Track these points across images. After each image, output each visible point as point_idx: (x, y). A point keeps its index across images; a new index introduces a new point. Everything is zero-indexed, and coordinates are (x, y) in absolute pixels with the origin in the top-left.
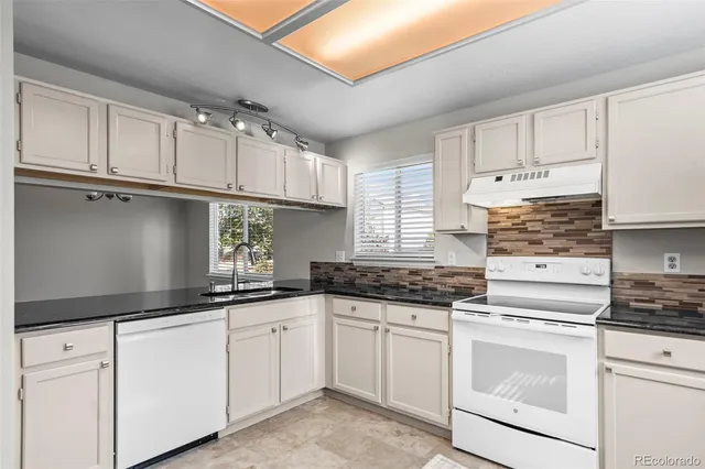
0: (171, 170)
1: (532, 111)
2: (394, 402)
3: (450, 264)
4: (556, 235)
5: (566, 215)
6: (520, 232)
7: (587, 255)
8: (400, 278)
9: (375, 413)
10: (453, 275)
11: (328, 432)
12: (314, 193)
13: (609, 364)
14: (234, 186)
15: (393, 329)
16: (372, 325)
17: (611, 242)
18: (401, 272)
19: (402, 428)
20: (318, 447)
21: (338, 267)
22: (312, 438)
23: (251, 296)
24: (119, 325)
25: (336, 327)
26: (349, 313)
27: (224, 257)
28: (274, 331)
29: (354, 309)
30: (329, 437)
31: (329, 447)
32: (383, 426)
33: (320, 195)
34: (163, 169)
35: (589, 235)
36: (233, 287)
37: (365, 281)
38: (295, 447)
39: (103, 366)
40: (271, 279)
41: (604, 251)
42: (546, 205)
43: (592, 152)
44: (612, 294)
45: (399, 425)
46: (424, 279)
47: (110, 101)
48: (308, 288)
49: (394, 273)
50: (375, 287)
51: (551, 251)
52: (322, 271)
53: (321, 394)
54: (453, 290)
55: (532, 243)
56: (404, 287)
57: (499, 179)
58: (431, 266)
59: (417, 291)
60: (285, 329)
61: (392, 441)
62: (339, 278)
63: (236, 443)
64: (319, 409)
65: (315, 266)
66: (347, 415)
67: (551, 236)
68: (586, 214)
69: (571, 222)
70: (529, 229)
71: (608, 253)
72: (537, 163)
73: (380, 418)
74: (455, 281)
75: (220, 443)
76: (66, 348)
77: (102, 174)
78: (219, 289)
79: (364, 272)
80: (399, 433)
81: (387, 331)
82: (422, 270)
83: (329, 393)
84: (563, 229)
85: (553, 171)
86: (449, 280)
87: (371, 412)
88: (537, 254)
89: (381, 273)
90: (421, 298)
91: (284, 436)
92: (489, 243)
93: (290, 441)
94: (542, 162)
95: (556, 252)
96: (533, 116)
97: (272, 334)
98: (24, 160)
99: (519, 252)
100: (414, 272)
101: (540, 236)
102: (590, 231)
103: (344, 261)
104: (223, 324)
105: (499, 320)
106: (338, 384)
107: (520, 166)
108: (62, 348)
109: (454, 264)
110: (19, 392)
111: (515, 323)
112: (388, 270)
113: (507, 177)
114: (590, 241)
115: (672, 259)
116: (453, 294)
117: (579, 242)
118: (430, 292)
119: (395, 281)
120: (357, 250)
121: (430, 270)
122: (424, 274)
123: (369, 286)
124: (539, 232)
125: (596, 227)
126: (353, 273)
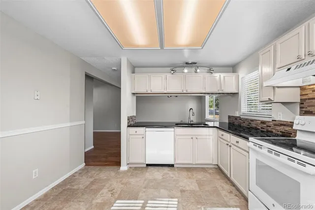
1: (308, 22)
3: (279, 119)
8: (257, 125)
12: (219, 89)
15: (232, 146)
18: (258, 122)
20: (195, 182)
21: (236, 118)
22: (197, 178)
25: (219, 142)
27: (211, 113)
28: (192, 138)
29: (222, 135)
30: (203, 180)
33: (222, 89)
36: (189, 122)
37: (244, 125)
38: (189, 178)
39: (142, 137)
46: (267, 126)
50: (248, 128)
52: (231, 119)
56: (259, 129)
57: (289, 69)
58: (270, 120)
59: (264, 131)
60: (196, 138)
63: (176, 170)
65: (229, 117)
74: (282, 128)
76: (136, 132)
77: (149, 92)
79: (244, 121)
80: (231, 192)
82: (266, 122)
87: (229, 180)
89: (250, 122)
92: (301, 108)
96: (309, 24)
100: (263, 122)
103: (238, 116)
112: (253, 121)
113: (293, 67)
118: (270, 133)
119: (255, 126)
120: (242, 111)
121: (269, 122)
122: (267, 124)
123: (246, 127)
126: (240, 121)
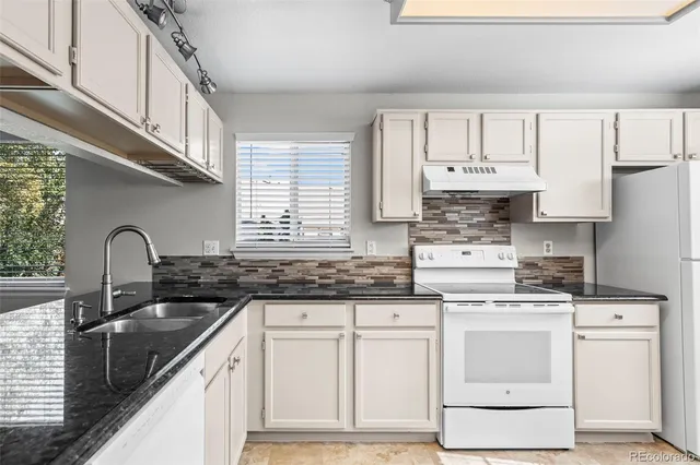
3: (369, 254)
4: (470, 226)
5: (477, 208)
6: (440, 223)
7: (493, 242)
8: (308, 272)
10: (373, 264)
13: (581, 333)
16: (335, 333)
17: (510, 232)
18: (307, 264)
29: (305, 316)
35: (494, 225)
37: (253, 278)
41: (505, 239)
42: (463, 198)
46: (339, 271)
49: (298, 267)
51: (467, 240)
52: (176, 269)
54: (372, 281)
55: (450, 232)
56: (313, 282)
57: (451, 169)
58: (348, 256)
59: (329, 285)
67: (466, 226)
68: (495, 208)
69: (482, 214)
70: (448, 219)
71: (508, 241)
74: (375, 271)
79: (252, 267)
82: (335, 262)
84: (475, 220)
86: (368, 271)
88: (454, 242)
89: (279, 268)
90: (334, 293)
99: (440, 241)
100: (322, 265)
101: (458, 226)
102: (495, 222)
103: (217, 254)
105: (492, 307)
109: (375, 254)
111: (508, 308)
112: (290, 263)
113: (459, 169)
114: (496, 231)
115: (548, 246)
116: (372, 285)
117: (487, 232)
119: (299, 276)
120: (240, 238)
121: (346, 261)
122: (339, 266)
123: (261, 284)
124: (456, 222)
125: (500, 219)
126: (234, 269)
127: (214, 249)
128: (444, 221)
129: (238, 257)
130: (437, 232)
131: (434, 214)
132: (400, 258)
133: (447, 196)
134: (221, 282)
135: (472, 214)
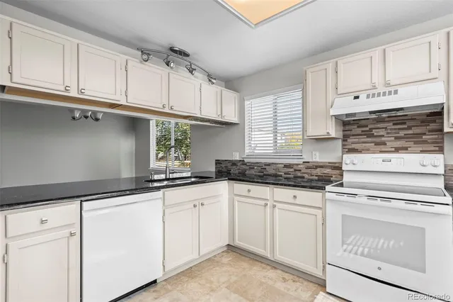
0: (124, 93)
1: (384, 47)
2: (279, 257)
3: (314, 160)
4: (397, 138)
5: (405, 123)
6: (367, 137)
7: (422, 152)
8: (278, 170)
9: (265, 264)
10: (317, 167)
11: (234, 278)
12: (219, 113)
14: (167, 106)
15: (278, 205)
16: (263, 203)
17: (443, 142)
18: (278, 166)
19: (286, 276)
20: (228, 291)
21: (234, 163)
22: (224, 283)
23: (178, 182)
24: (84, 203)
25: (236, 203)
26: (246, 194)
28: (195, 206)
29: (249, 191)
30: (235, 282)
31: (236, 291)
32: (272, 273)
33: (223, 115)
34: (118, 92)
35: (424, 137)
36: (166, 176)
37: (253, 172)
38: (213, 290)
39: (71, 234)
40: (189, 171)
41: (437, 149)
42: (389, 117)
43: (435, 73)
44: (445, 180)
45: (284, 274)
46: (295, 170)
47: (80, 42)
48: (214, 176)
49: (273, 167)
50: (259, 176)
51: (393, 149)
52: (223, 166)
53: (226, 249)
54: (317, 178)
55: (377, 144)
56: (281, 176)
57: (357, 97)
58: (301, 161)
59: (290, 178)
60: (202, 204)
61: (280, 285)
62: (234, 170)
63: (169, 287)
64: (226, 260)
65: (218, 162)
66: (245, 265)
67: (393, 138)
68: (422, 122)
69: (409, 128)
70: (375, 134)
71: (441, 150)
72: (388, 85)
73: (269, 267)
74: (319, 171)
75: (158, 287)
76: (42, 222)
77: (74, 93)
78: (156, 177)
79: (252, 166)
80: (284, 280)
81: (274, 206)
82: (294, 165)
83: (231, 248)
84: (402, 133)
85: (401, 90)
86: (314, 172)
87: (262, 263)
88: (381, 152)
89: (264, 167)
90: (293, 183)
91: (203, 282)
92: (343, 145)
93: (208, 285)
94: (391, 84)
95: (397, 150)
96: (385, 50)
97: (194, 209)
98: (14, 80)
99: (367, 151)
100: (286, 166)
101: (383, 139)
102: (425, 134)
103: (238, 159)
104: (160, 202)
105: (365, 200)
106: (238, 243)
107: (374, 87)
108: (39, 222)
109: (318, 160)
110: (4, 257)
111: (378, 202)
112: (269, 165)
113: (363, 96)
114: (425, 142)
116: (319, 181)
117: (415, 143)
118: (299, 180)
119: (274, 172)
120: (247, 151)
121: (299, 164)
122: (295, 167)
123: (256, 175)
124: (383, 136)
125: (429, 131)
126: (244, 167)
127: (237, 157)
128: (372, 136)
129: (246, 160)
130: (364, 145)
131: (362, 131)
132: (335, 163)
133: (374, 116)
134: (239, 173)
135: (399, 129)
